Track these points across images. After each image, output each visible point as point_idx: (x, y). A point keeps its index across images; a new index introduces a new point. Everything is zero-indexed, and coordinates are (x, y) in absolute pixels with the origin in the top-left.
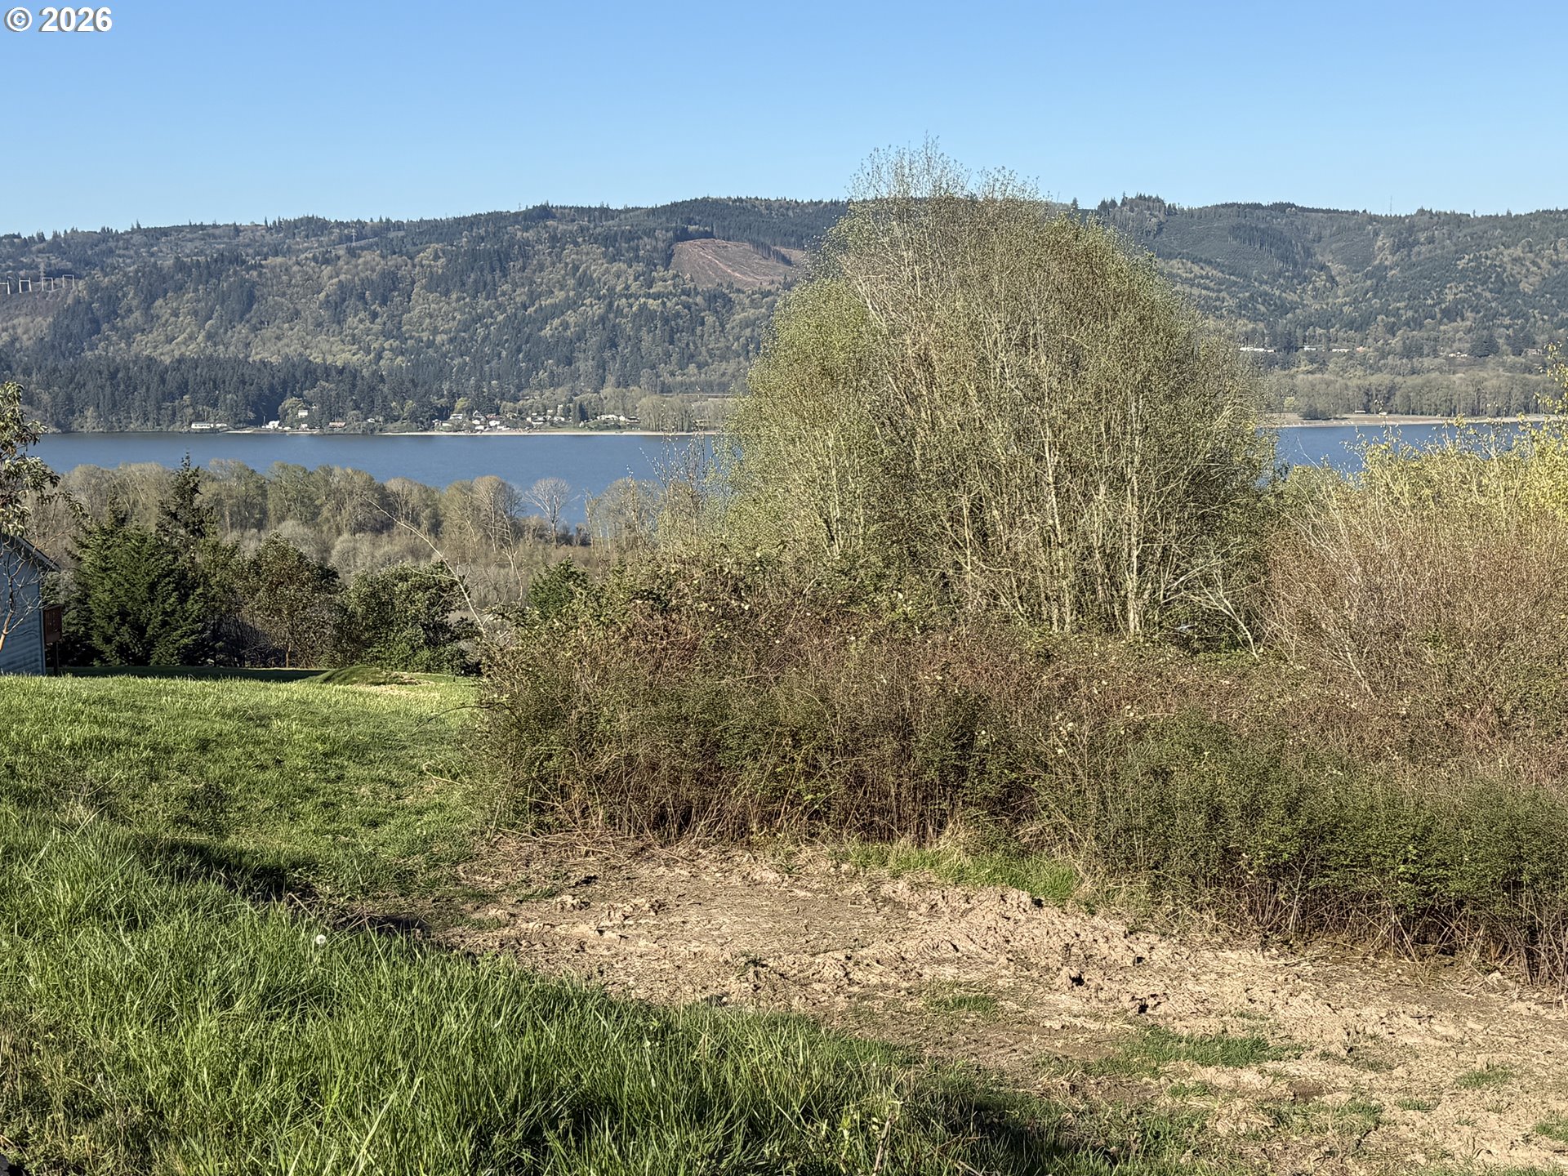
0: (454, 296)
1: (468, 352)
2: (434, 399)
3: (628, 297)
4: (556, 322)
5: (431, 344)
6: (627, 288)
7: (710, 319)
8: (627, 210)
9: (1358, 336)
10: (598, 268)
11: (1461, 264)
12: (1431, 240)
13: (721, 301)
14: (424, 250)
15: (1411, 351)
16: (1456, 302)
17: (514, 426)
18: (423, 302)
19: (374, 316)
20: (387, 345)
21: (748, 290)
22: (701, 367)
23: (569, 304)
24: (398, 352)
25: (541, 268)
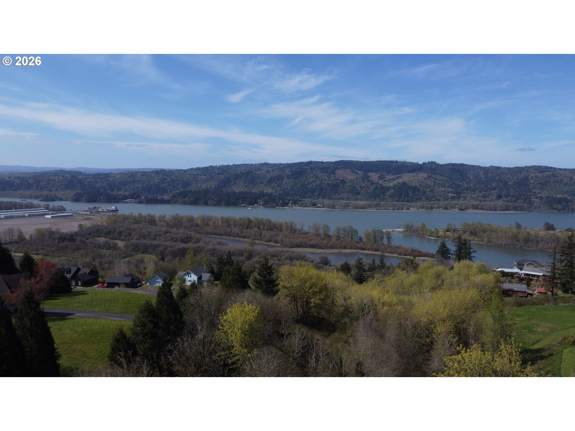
0: (292, 179)
1: (293, 190)
2: (286, 201)
4: (311, 185)
5: (287, 189)
6: (325, 179)
7: (341, 185)
8: (327, 162)
9: (474, 193)
10: (320, 174)
11: (497, 178)
12: (492, 172)
13: (343, 182)
14: (287, 170)
16: (495, 186)
18: (286, 181)
19: (276, 183)
20: (278, 189)
21: (349, 179)
22: (339, 194)
23: (314, 181)
24: (280, 190)
25: (309, 174)
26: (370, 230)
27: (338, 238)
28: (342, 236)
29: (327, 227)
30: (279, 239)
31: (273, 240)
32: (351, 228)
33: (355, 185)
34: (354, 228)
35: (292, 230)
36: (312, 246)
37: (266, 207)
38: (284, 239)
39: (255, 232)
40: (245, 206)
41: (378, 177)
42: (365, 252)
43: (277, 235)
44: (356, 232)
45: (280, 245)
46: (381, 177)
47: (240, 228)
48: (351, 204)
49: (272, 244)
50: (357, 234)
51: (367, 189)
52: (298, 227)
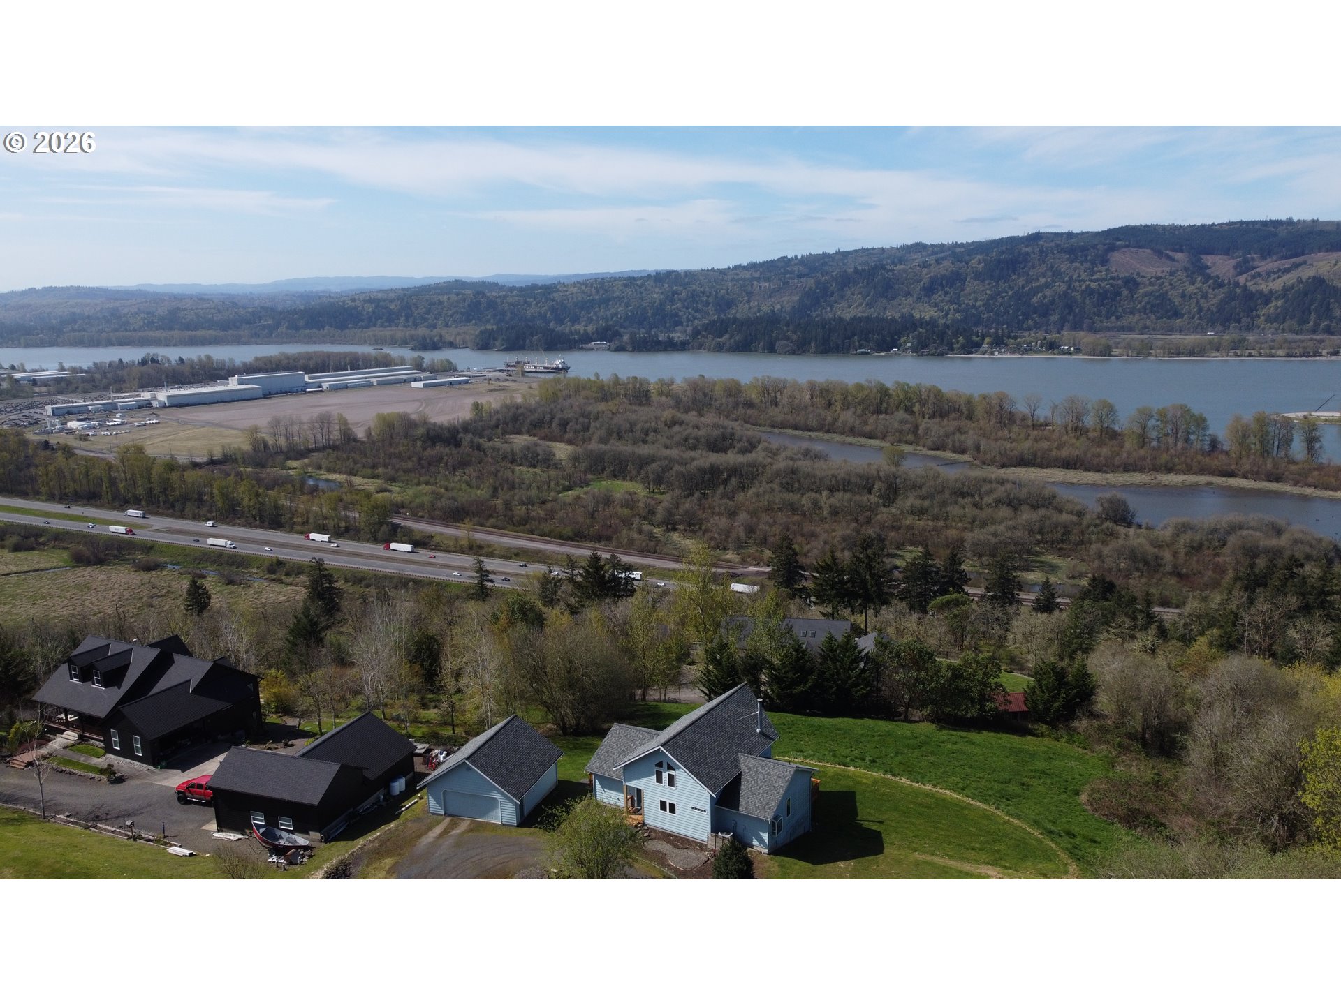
0: (987, 282)
1: (992, 311)
2: (974, 338)
3: (1079, 281)
4: (1040, 295)
5: (974, 306)
6: (1079, 276)
7: (1125, 292)
8: (1082, 233)
10: (1064, 266)
13: (1132, 283)
14: (973, 259)
17: (1014, 353)
18: (971, 286)
19: (946, 293)
20: (951, 307)
21: (1148, 276)
22: (1118, 318)
23: (1047, 286)
24: (957, 311)
25: (1033, 267)
26: (1248, 417)
27: (1143, 439)
28: (1154, 434)
29: (1108, 410)
30: (969, 440)
31: (951, 443)
32: (1186, 411)
33: (1167, 292)
34: (1196, 411)
35: (1004, 416)
36: (1067, 464)
37: (922, 355)
38: (983, 443)
39: (901, 422)
40: (867, 353)
41: (1235, 267)
42: (1233, 482)
43: (959, 430)
44: (1201, 422)
45: (970, 459)
46: (1244, 267)
47: (859, 411)
48: (1160, 343)
49: (947, 454)
50: (1205, 428)
51: (1202, 301)
52: (1021, 408)
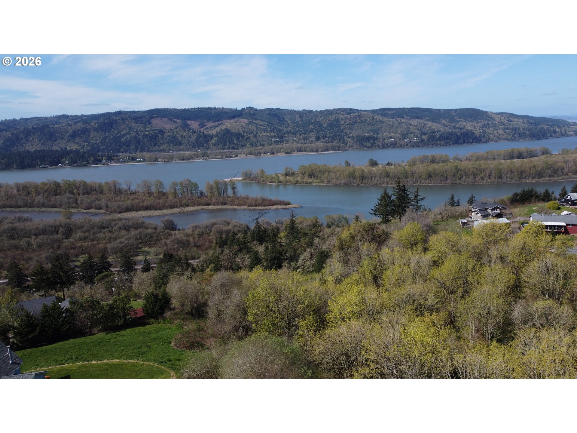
0: (100, 132)
1: (105, 145)
2: (98, 157)
3: (141, 131)
4: (125, 138)
5: (96, 143)
6: (140, 129)
7: (160, 136)
8: (139, 111)
9: (294, 136)
10: (133, 125)
11: (312, 121)
12: (306, 116)
13: (162, 132)
14: (92, 122)
15: (305, 139)
16: (312, 129)
17: (117, 163)
18: (93, 134)
19: (82, 138)
20: (85, 144)
21: (168, 129)
22: (159, 146)
23: (127, 133)
24: (88, 146)
25: (120, 125)
26: (212, 182)
27: (175, 195)
28: (179, 192)
29: (160, 184)
30: (103, 203)
31: (94, 206)
32: (190, 182)
33: (176, 135)
34: (193, 181)
35: (117, 191)
36: (147, 208)
37: (74, 166)
38: (109, 204)
39: (68, 198)
40: (46, 167)
41: (199, 125)
42: (211, 207)
43: (97, 199)
44: (196, 186)
45: (104, 211)
46: (202, 125)
47: (46, 195)
48: (176, 156)
49: (93, 211)
50: (198, 188)
51: (189, 138)
52: (124, 187)
